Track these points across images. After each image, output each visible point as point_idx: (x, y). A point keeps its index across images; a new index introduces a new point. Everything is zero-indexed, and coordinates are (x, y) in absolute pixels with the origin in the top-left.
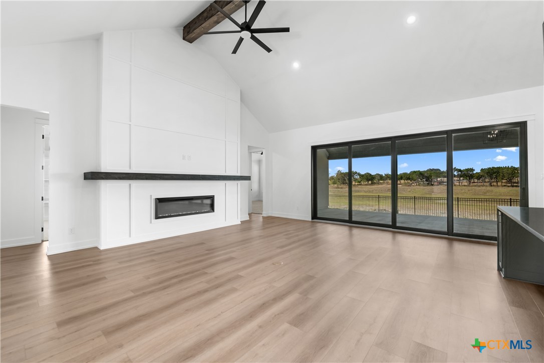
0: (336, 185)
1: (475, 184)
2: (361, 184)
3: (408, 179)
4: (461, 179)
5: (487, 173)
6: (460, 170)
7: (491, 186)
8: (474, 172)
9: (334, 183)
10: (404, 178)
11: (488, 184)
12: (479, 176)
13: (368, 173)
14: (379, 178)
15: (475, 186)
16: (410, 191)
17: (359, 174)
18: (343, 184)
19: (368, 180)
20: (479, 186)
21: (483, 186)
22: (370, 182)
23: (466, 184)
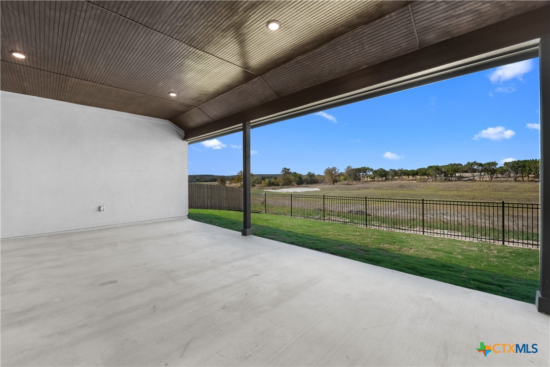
0: (346, 182)
1: (498, 179)
2: (374, 180)
3: (425, 174)
4: (483, 174)
5: (512, 167)
6: (481, 165)
7: (516, 181)
8: (497, 166)
9: (345, 179)
10: (420, 174)
11: (512, 179)
12: (502, 171)
13: (382, 169)
14: (393, 173)
15: (498, 181)
16: (423, 188)
17: (371, 170)
18: (355, 180)
19: (382, 176)
20: (502, 182)
21: (506, 181)
22: (384, 178)
23: (488, 179)
